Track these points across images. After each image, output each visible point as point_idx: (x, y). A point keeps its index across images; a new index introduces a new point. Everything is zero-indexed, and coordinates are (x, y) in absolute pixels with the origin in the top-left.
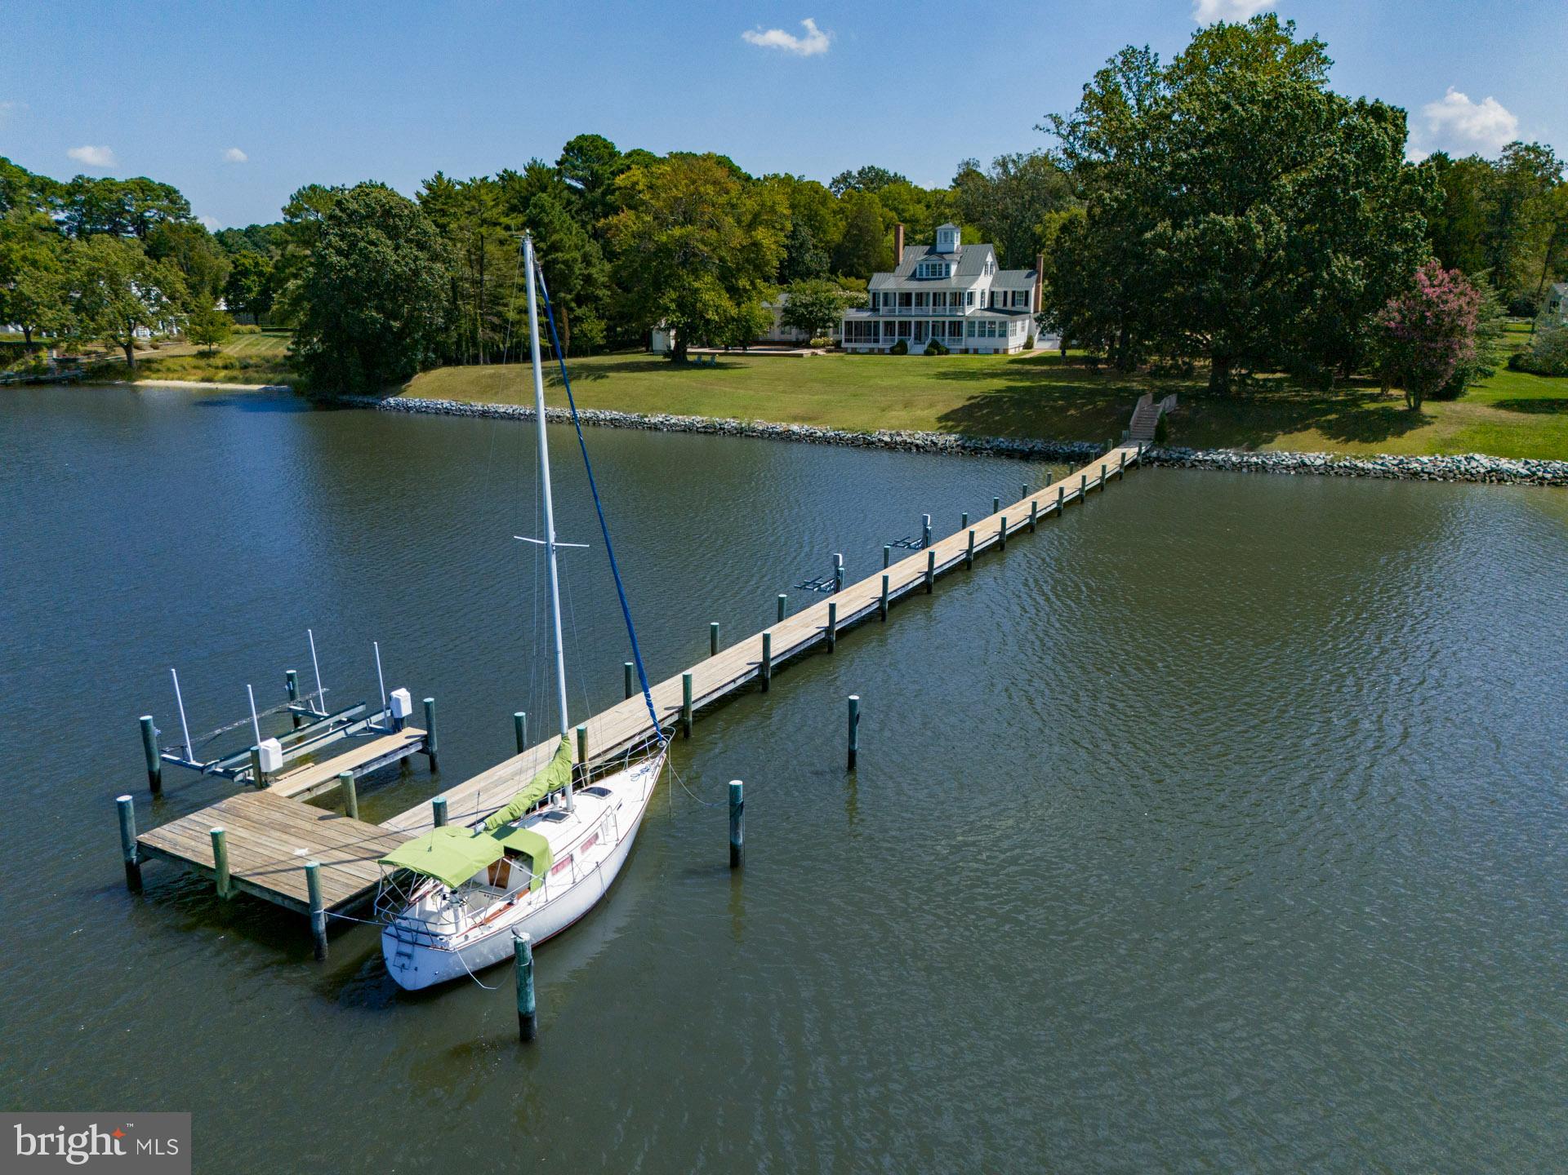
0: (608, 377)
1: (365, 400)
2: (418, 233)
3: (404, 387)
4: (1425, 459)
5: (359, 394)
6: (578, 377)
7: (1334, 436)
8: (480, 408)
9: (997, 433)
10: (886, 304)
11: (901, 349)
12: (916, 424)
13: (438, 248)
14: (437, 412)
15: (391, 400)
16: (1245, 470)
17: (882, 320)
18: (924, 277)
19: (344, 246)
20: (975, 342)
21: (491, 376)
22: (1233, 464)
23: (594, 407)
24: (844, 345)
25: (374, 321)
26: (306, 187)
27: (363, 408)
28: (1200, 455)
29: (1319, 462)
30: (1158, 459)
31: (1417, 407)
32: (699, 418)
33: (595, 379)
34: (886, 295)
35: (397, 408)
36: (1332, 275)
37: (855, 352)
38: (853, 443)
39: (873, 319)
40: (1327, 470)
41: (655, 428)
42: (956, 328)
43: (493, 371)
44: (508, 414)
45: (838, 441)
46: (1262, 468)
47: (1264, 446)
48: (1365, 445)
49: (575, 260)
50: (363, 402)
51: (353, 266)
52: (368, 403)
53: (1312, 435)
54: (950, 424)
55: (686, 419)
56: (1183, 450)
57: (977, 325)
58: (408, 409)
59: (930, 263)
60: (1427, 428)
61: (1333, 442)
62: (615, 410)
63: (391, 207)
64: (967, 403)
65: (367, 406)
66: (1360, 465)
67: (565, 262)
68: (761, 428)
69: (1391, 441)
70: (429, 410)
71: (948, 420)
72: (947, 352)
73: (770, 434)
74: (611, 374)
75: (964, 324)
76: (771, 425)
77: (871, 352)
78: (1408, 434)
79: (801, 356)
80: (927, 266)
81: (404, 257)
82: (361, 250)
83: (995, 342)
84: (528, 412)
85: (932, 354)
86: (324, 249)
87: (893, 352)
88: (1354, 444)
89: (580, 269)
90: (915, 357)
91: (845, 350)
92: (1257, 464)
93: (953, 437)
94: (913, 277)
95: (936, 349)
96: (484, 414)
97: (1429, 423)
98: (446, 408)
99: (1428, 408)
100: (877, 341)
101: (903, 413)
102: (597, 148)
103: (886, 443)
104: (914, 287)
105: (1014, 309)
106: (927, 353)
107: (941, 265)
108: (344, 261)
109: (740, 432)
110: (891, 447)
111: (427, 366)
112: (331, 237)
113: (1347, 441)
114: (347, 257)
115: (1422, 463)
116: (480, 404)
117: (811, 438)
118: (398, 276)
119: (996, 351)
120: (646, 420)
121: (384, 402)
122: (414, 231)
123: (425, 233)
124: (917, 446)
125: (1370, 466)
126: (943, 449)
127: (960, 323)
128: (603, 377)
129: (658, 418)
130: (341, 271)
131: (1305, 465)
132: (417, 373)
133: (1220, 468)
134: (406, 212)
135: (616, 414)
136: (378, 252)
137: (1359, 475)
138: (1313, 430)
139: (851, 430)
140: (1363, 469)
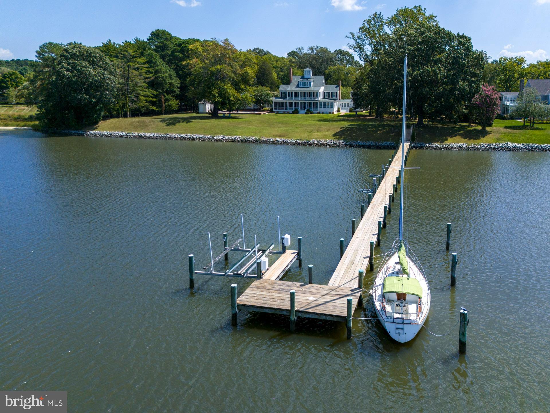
0: (192, 122)
1: (77, 132)
2: (103, 64)
3: (96, 126)
4: (494, 144)
5: (74, 130)
6: (179, 122)
7: (465, 138)
8: (137, 135)
9: (357, 140)
10: (289, 96)
11: (296, 112)
12: (326, 137)
13: (112, 70)
14: (116, 136)
15: (92, 132)
16: (443, 149)
17: (288, 101)
18: (302, 86)
19: (70, 67)
20: (322, 110)
21: (138, 122)
22: (438, 147)
23: (190, 133)
24: (274, 110)
25: (85, 99)
26: (48, 43)
27: (77, 135)
28: (427, 145)
29: (464, 146)
30: (414, 147)
31: (485, 129)
32: (237, 137)
33: (187, 123)
34: (289, 93)
35: (95, 136)
36: (460, 87)
37: (278, 113)
38: (303, 144)
39: (285, 101)
40: (468, 148)
41: (219, 140)
42: (315, 105)
43: (138, 120)
44: (151, 137)
45: (297, 144)
46: (447, 148)
47: (446, 142)
48: (475, 141)
49: (166, 77)
50: (77, 133)
51: (75, 76)
52: (80, 133)
53: (458, 138)
54: (338, 137)
55: (233, 137)
56: (421, 143)
57: (323, 104)
58: (102, 136)
59: (304, 82)
60: (490, 135)
61: (466, 140)
62: (200, 134)
63: (91, 53)
64: (341, 130)
65: (79, 135)
66: (476, 147)
67: (162, 77)
68: (264, 140)
69: (482, 139)
70: (112, 136)
71: (336, 135)
72: (313, 113)
73: (269, 142)
74: (193, 120)
75: (318, 103)
76: (268, 139)
77: (284, 113)
78: (486, 137)
79: (260, 114)
80: (303, 83)
81: (98, 73)
82: (78, 69)
83: (329, 110)
84: (160, 136)
85: (308, 114)
86: (60, 69)
87: (293, 113)
88: (472, 140)
89: (168, 80)
90: (302, 115)
91: (274, 112)
92: (446, 147)
93: (341, 142)
94: (298, 86)
95: (309, 112)
96: (140, 137)
97: (491, 133)
98: (120, 135)
99: (488, 129)
100: (286, 109)
101: (318, 133)
102: (165, 35)
103: (316, 144)
104: (298, 90)
105: (332, 98)
106: (306, 113)
107: (308, 83)
108: (70, 74)
109: (257, 141)
110: (319, 145)
111: (105, 118)
112: (63, 64)
113: (470, 139)
114: (72, 72)
115: (494, 145)
116: (136, 133)
117: (286, 143)
118: (96, 81)
119: (330, 113)
120: (215, 138)
121: (88, 133)
122: (102, 63)
123: (106, 63)
124: (329, 145)
125: (480, 147)
126: (339, 146)
127: (317, 103)
128: (190, 122)
129: (220, 137)
130: (69, 78)
131: (460, 147)
132: (100, 121)
133: (435, 149)
134: (98, 55)
135: (200, 136)
136: (87, 70)
137: (477, 150)
138: (458, 136)
139: (301, 140)
140: (478, 148)
